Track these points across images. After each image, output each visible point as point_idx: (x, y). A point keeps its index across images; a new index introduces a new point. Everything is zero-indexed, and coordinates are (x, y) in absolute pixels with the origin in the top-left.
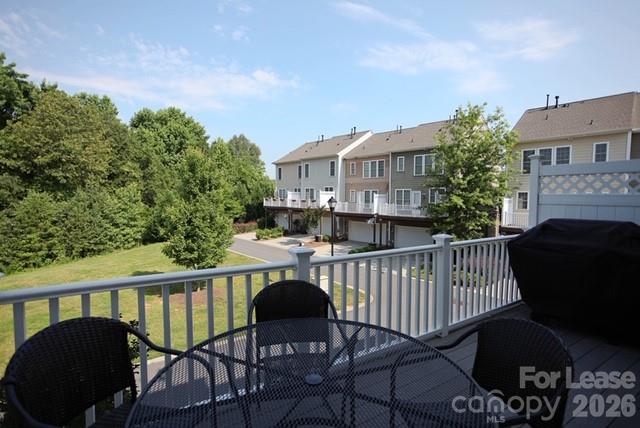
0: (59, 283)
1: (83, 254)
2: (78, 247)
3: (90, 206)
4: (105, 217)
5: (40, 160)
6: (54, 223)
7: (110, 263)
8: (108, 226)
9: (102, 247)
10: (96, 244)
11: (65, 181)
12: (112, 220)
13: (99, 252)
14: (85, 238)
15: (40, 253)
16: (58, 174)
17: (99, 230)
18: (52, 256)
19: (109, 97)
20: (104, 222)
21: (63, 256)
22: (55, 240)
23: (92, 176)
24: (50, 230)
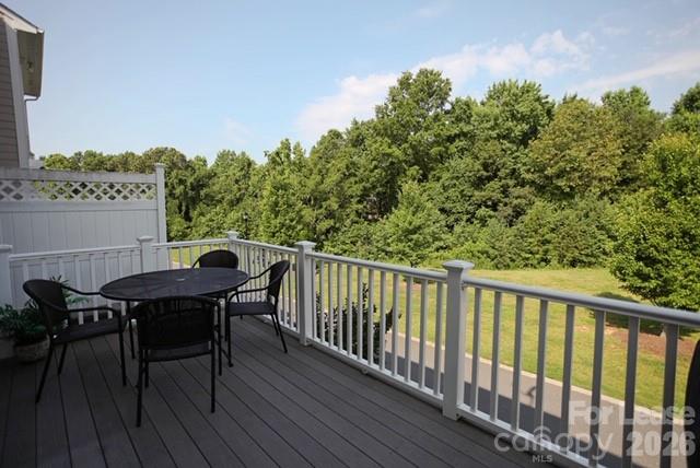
0: (531, 284)
1: (573, 264)
2: (569, 256)
3: (587, 216)
4: (601, 228)
5: (549, 171)
6: (553, 230)
7: (589, 278)
8: (603, 237)
9: (593, 260)
10: (587, 255)
11: (568, 190)
12: (608, 231)
13: (590, 264)
14: (576, 247)
15: (537, 256)
16: (561, 183)
17: (592, 241)
18: (547, 261)
19: (638, 86)
20: (598, 233)
21: (556, 262)
22: (550, 247)
23: (595, 183)
24: (547, 237)
